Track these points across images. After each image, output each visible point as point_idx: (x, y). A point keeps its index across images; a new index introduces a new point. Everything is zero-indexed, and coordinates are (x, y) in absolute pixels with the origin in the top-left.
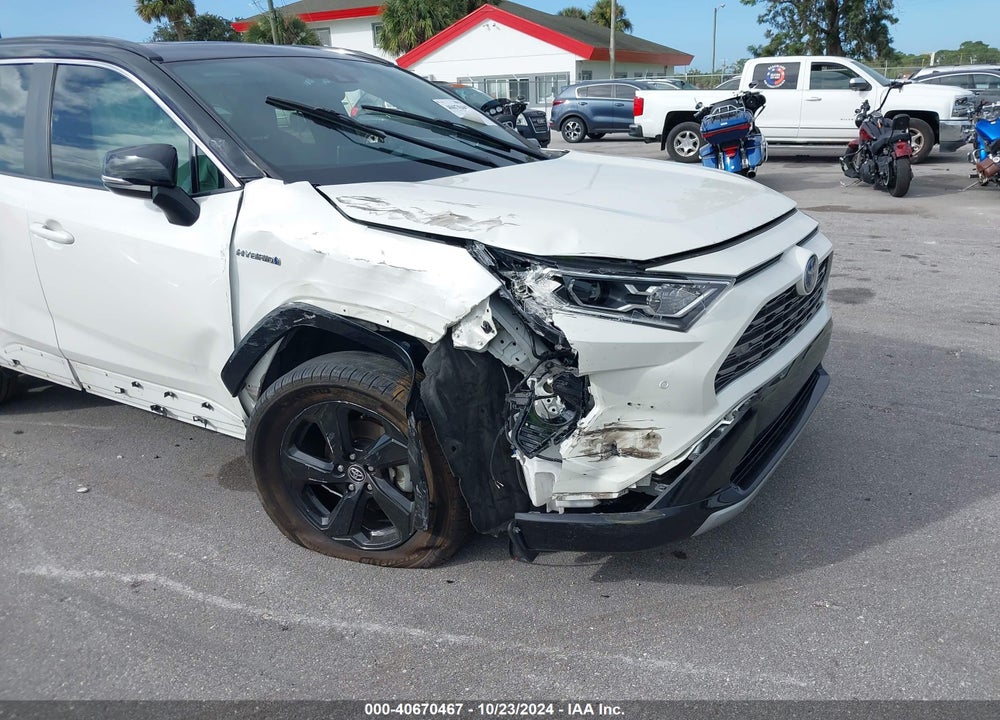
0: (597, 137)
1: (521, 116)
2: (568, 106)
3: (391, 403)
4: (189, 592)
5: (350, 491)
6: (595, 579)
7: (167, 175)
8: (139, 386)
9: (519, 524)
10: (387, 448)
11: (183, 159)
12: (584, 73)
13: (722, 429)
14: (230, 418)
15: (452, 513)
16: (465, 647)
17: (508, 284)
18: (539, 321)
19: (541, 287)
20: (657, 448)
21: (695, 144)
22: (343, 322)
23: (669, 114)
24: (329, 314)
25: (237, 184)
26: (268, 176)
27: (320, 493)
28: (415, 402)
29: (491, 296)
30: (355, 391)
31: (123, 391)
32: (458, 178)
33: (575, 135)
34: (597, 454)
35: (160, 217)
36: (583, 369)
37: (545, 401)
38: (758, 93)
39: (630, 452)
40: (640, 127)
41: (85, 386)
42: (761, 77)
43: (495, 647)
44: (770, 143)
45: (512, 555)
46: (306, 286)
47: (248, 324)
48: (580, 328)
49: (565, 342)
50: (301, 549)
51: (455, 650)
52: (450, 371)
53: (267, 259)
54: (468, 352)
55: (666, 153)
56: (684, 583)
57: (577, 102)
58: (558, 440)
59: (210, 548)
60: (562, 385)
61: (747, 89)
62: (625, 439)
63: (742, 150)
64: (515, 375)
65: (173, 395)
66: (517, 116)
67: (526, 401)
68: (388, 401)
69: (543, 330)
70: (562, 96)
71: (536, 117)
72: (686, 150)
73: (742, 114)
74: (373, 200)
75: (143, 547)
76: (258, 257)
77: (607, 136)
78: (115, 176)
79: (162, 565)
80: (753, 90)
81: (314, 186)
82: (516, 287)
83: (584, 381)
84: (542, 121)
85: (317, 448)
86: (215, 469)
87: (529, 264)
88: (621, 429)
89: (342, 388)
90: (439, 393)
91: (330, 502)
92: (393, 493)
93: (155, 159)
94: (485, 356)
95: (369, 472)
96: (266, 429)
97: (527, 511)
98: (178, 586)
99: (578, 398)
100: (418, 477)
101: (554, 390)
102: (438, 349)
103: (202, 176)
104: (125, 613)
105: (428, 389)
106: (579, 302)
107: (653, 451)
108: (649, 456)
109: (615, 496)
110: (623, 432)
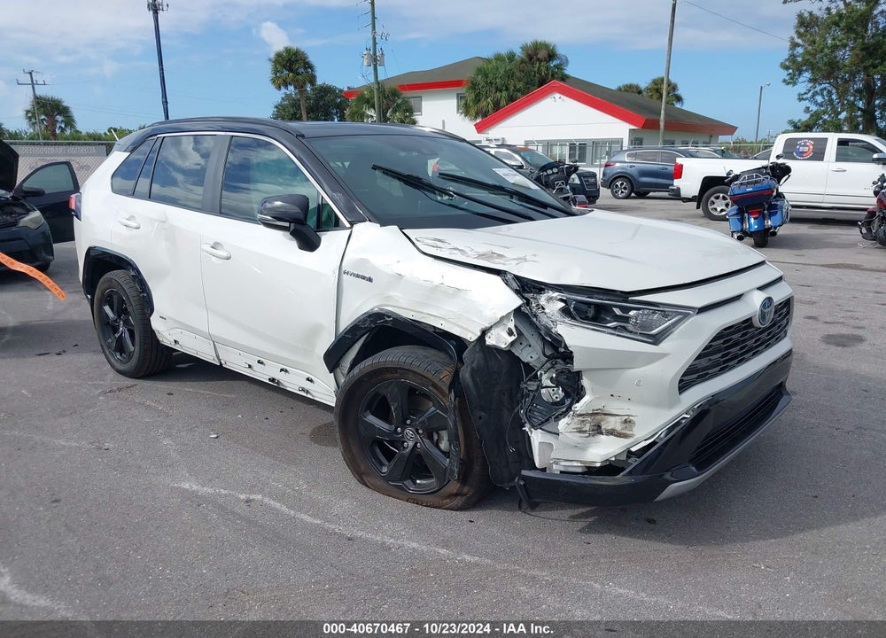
0: (642, 195)
1: (574, 176)
2: (618, 168)
3: (439, 384)
4: (284, 508)
5: (404, 448)
6: (580, 531)
7: (302, 216)
8: (262, 363)
9: (524, 478)
10: (434, 416)
11: (312, 205)
12: (636, 139)
13: (683, 421)
14: (325, 389)
15: (477, 468)
16: (477, 565)
17: (528, 303)
18: (548, 330)
19: (551, 306)
20: (631, 430)
21: (727, 205)
22: (412, 324)
23: (705, 178)
24: (402, 318)
25: (348, 225)
26: (370, 221)
27: (382, 448)
28: (455, 382)
29: (515, 310)
30: (414, 372)
31: (250, 366)
32: (505, 228)
33: (622, 192)
34: (585, 431)
35: (293, 244)
36: (577, 366)
37: (550, 390)
38: (784, 164)
39: (611, 432)
40: (679, 189)
41: (223, 362)
42: (791, 150)
43: (498, 567)
44: (793, 206)
45: (520, 508)
46: (389, 297)
47: (346, 321)
48: (576, 336)
49: (566, 347)
50: (365, 489)
51: (469, 566)
52: (482, 362)
53: (363, 278)
54: (496, 349)
55: (700, 211)
56: (651, 540)
57: (626, 165)
58: (558, 418)
59: (301, 482)
60: (562, 378)
61: (775, 160)
62: (608, 422)
63: (766, 212)
64: (529, 368)
65: (286, 371)
66: (570, 176)
67: (536, 387)
68: (436, 381)
69: (551, 336)
70: (613, 159)
71: (587, 177)
72: (719, 209)
73: (766, 181)
74: (440, 241)
75: (254, 477)
76: (358, 276)
77: (651, 194)
78: (265, 215)
79: (267, 490)
80: (781, 161)
81: (401, 229)
82: (534, 305)
83: (578, 374)
84: (593, 180)
85: (383, 413)
86: (309, 430)
87: (544, 290)
88: (605, 414)
89: (405, 369)
90: (472, 377)
91: (390, 456)
92: (434, 451)
93: (294, 204)
94: (508, 354)
95: (419, 434)
96: (350, 396)
97: (530, 470)
98: (278, 505)
99: (573, 389)
100: (453, 439)
101: (556, 382)
102: (474, 346)
103: (324, 217)
104: (241, 518)
105: (465, 374)
106: (578, 318)
107: (628, 432)
108: (626, 436)
109: (598, 465)
110: (607, 417)
